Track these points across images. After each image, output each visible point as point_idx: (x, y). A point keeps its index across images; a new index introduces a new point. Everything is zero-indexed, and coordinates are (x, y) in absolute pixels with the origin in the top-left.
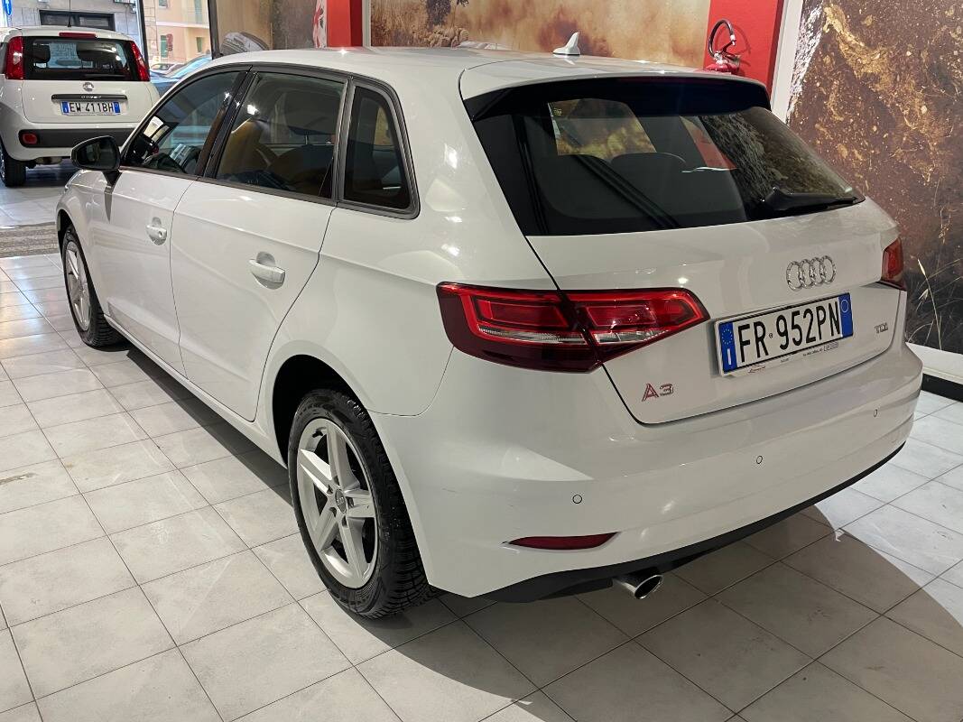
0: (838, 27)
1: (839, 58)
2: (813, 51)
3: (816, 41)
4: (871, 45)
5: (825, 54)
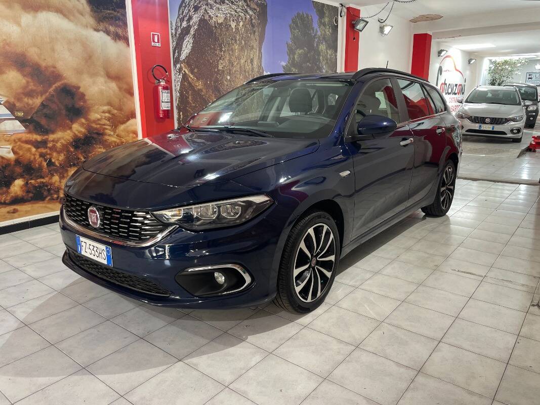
0: (187, 72)
1: (189, 83)
2: (180, 80)
3: (181, 76)
4: (198, 79)
5: (185, 81)
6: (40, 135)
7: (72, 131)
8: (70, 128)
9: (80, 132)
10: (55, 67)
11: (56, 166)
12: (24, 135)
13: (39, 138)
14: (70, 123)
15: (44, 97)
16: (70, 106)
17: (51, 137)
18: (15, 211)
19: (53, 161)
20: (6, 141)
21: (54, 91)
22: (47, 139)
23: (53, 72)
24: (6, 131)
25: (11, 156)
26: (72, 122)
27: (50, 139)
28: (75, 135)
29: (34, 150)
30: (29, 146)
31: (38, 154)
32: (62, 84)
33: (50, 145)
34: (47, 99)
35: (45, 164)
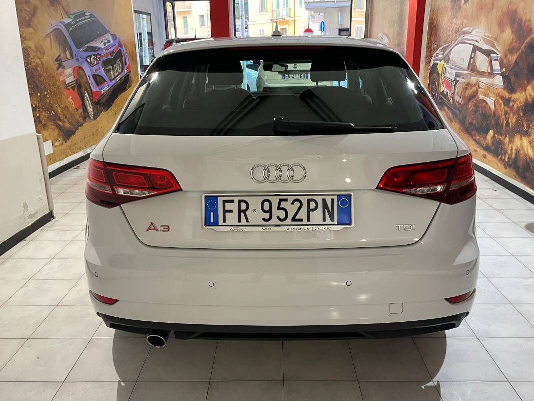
6: (508, 93)
7: (525, 93)
8: (525, 90)
9: (530, 96)
10: (530, 21)
11: (509, 127)
12: (502, 89)
13: (507, 95)
14: (526, 84)
15: (518, 54)
16: (530, 65)
17: (514, 96)
18: (485, 157)
19: (509, 121)
20: (494, 93)
21: (525, 47)
22: (511, 97)
23: (528, 25)
24: (496, 85)
25: (492, 107)
26: (528, 83)
27: (512, 99)
28: (527, 99)
29: (503, 106)
30: (501, 101)
31: (504, 111)
32: (531, 39)
33: (511, 104)
34: (519, 57)
35: (505, 122)
